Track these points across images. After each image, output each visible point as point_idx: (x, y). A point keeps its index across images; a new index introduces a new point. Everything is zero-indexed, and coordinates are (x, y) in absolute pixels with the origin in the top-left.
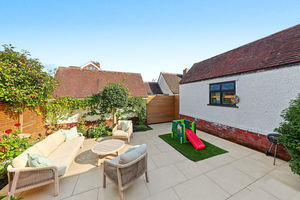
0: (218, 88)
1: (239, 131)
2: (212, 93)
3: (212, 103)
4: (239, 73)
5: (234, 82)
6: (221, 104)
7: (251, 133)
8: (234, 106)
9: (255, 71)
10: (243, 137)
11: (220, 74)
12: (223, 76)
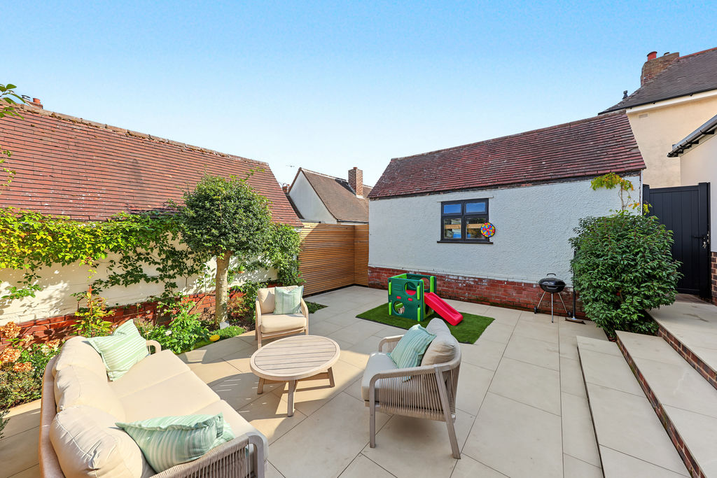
0: (458, 210)
1: (494, 284)
2: (446, 219)
3: (445, 238)
4: (496, 187)
5: (486, 200)
6: (463, 240)
7: (513, 283)
8: (487, 241)
9: (519, 184)
10: (500, 293)
11: (462, 184)
12: (467, 189)
